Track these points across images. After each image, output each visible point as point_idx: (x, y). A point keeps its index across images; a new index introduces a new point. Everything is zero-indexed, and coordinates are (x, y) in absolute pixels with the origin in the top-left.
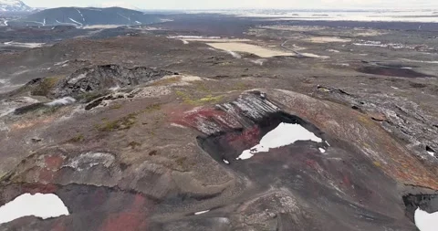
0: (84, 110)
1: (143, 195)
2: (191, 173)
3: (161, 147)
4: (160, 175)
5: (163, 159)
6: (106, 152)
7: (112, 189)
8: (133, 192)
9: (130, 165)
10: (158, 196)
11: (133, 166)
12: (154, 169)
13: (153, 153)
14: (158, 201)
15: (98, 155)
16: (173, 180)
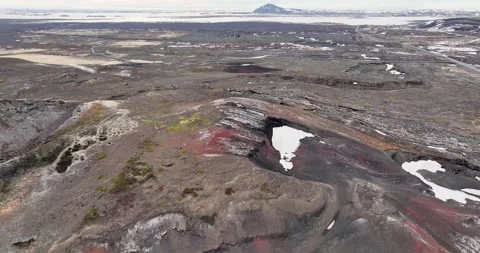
0: (56, 173)
1: (262, 238)
2: (285, 195)
3: (232, 182)
4: (260, 210)
5: (247, 193)
6: (163, 214)
7: (219, 249)
8: (247, 241)
9: (215, 215)
10: (279, 231)
11: (221, 214)
12: (248, 207)
13: (229, 191)
14: (283, 236)
15: (155, 222)
16: (278, 209)
